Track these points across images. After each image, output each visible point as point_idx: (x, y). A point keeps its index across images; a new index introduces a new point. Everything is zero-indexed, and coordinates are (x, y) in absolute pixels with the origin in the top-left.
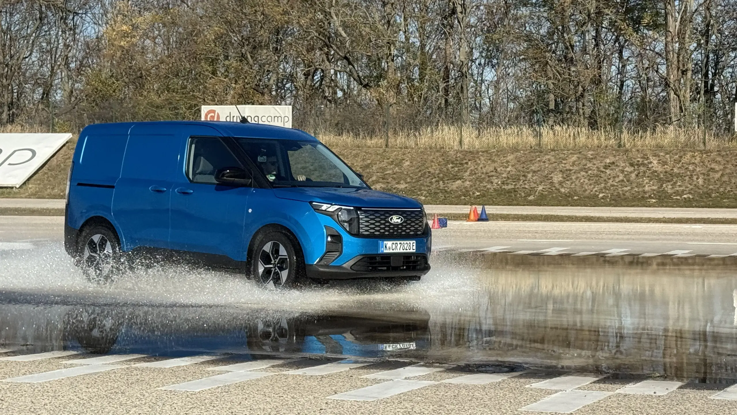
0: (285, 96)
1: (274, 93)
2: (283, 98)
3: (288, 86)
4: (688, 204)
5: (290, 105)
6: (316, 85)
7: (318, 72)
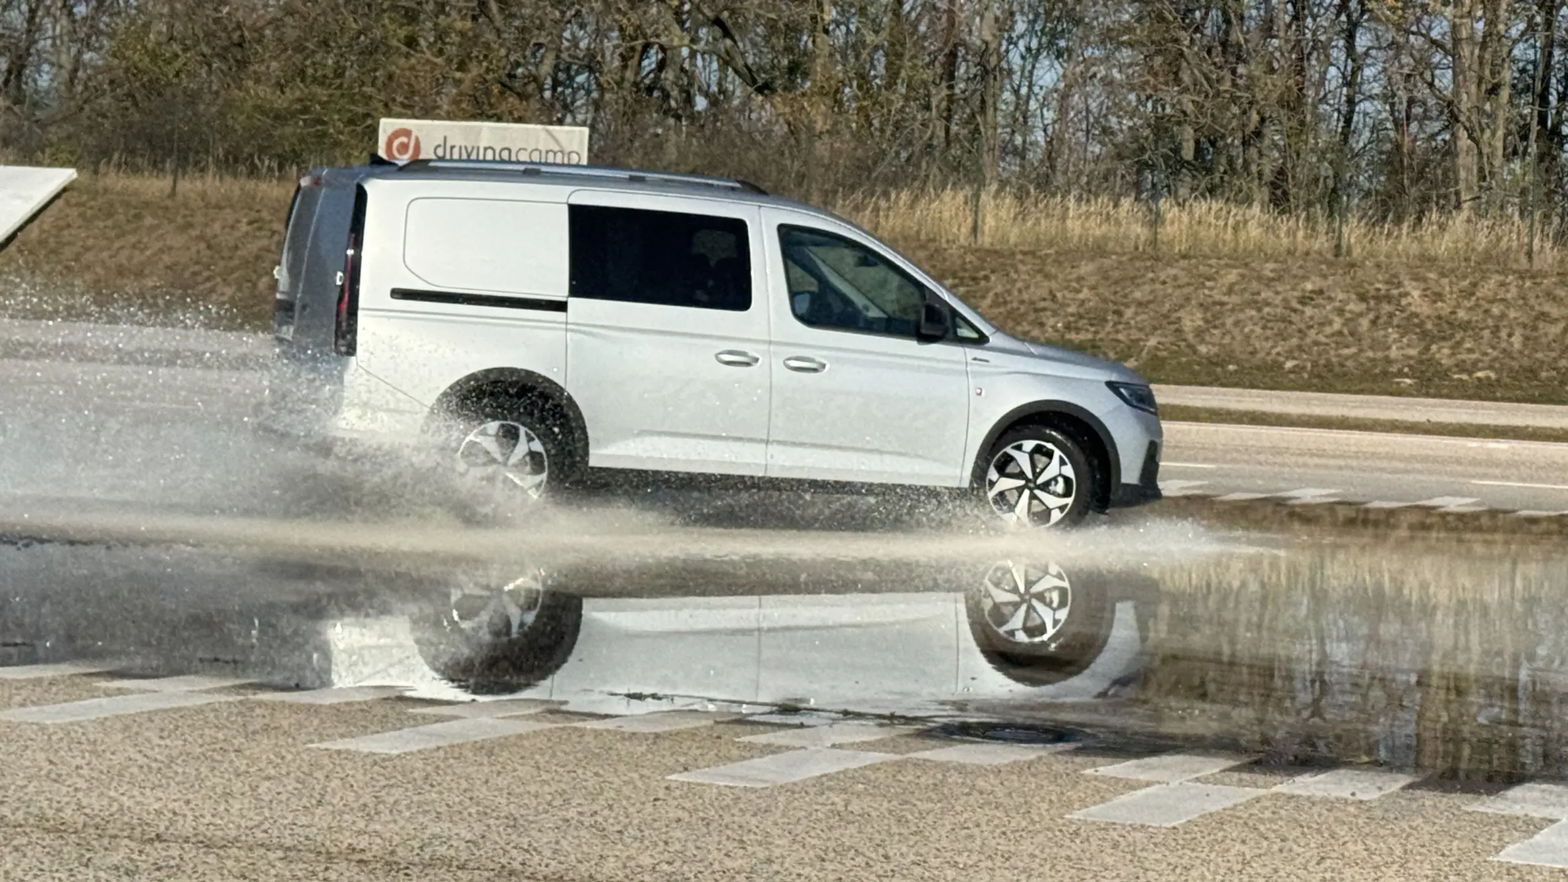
0: (573, 103)
1: (547, 94)
2: (567, 108)
3: (581, 79)
4: (1484, 392)
5: (584, 124)
6: (647, 81)
7: (653, 51)
